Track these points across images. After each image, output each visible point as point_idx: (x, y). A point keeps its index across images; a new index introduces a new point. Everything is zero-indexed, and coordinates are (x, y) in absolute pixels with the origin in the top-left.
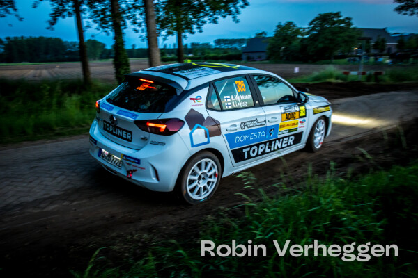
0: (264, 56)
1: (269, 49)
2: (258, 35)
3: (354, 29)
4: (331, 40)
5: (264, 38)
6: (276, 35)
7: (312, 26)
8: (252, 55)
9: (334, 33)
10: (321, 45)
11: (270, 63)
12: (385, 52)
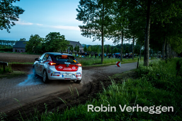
0: (24, 50)
1: (27, 47)
2: (21, 39)
3: (66, 40)
4: (56, 45)
5: (24, 41)
6: (30, 40)
7: (47, 38)
8: (18, 49)
9: (57, 42)
10: (51, 47)
11: (27, 54)
12: (79, 52)
